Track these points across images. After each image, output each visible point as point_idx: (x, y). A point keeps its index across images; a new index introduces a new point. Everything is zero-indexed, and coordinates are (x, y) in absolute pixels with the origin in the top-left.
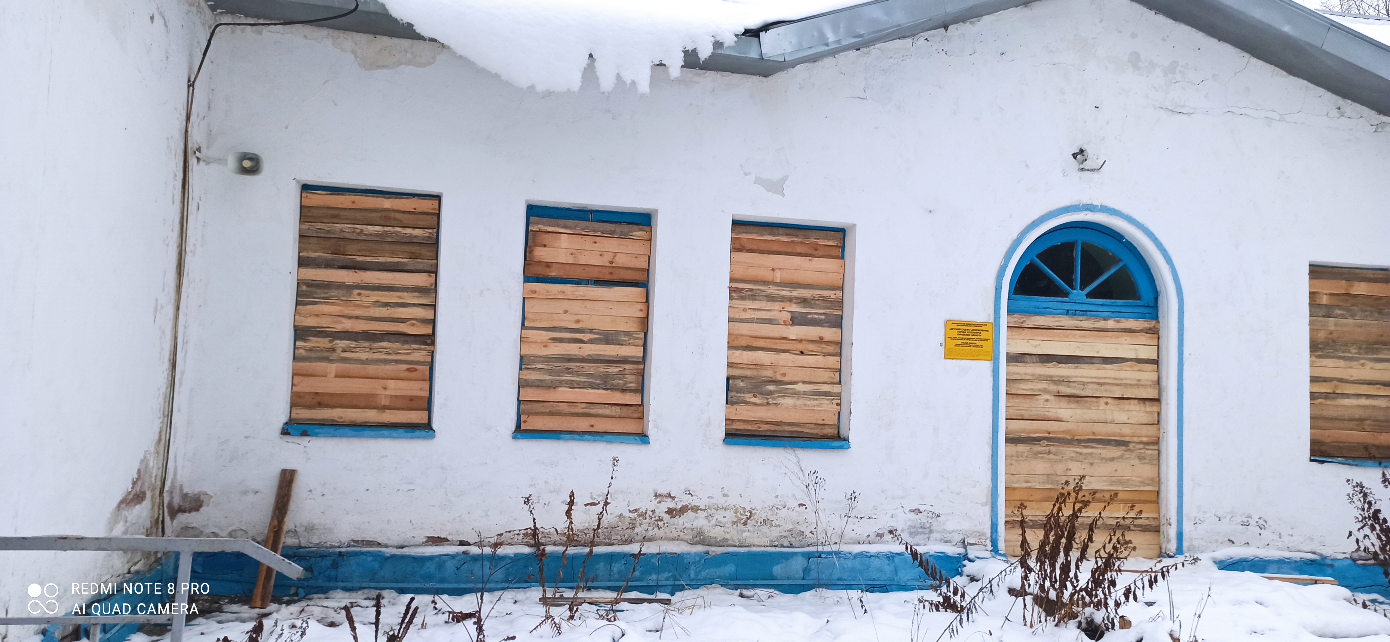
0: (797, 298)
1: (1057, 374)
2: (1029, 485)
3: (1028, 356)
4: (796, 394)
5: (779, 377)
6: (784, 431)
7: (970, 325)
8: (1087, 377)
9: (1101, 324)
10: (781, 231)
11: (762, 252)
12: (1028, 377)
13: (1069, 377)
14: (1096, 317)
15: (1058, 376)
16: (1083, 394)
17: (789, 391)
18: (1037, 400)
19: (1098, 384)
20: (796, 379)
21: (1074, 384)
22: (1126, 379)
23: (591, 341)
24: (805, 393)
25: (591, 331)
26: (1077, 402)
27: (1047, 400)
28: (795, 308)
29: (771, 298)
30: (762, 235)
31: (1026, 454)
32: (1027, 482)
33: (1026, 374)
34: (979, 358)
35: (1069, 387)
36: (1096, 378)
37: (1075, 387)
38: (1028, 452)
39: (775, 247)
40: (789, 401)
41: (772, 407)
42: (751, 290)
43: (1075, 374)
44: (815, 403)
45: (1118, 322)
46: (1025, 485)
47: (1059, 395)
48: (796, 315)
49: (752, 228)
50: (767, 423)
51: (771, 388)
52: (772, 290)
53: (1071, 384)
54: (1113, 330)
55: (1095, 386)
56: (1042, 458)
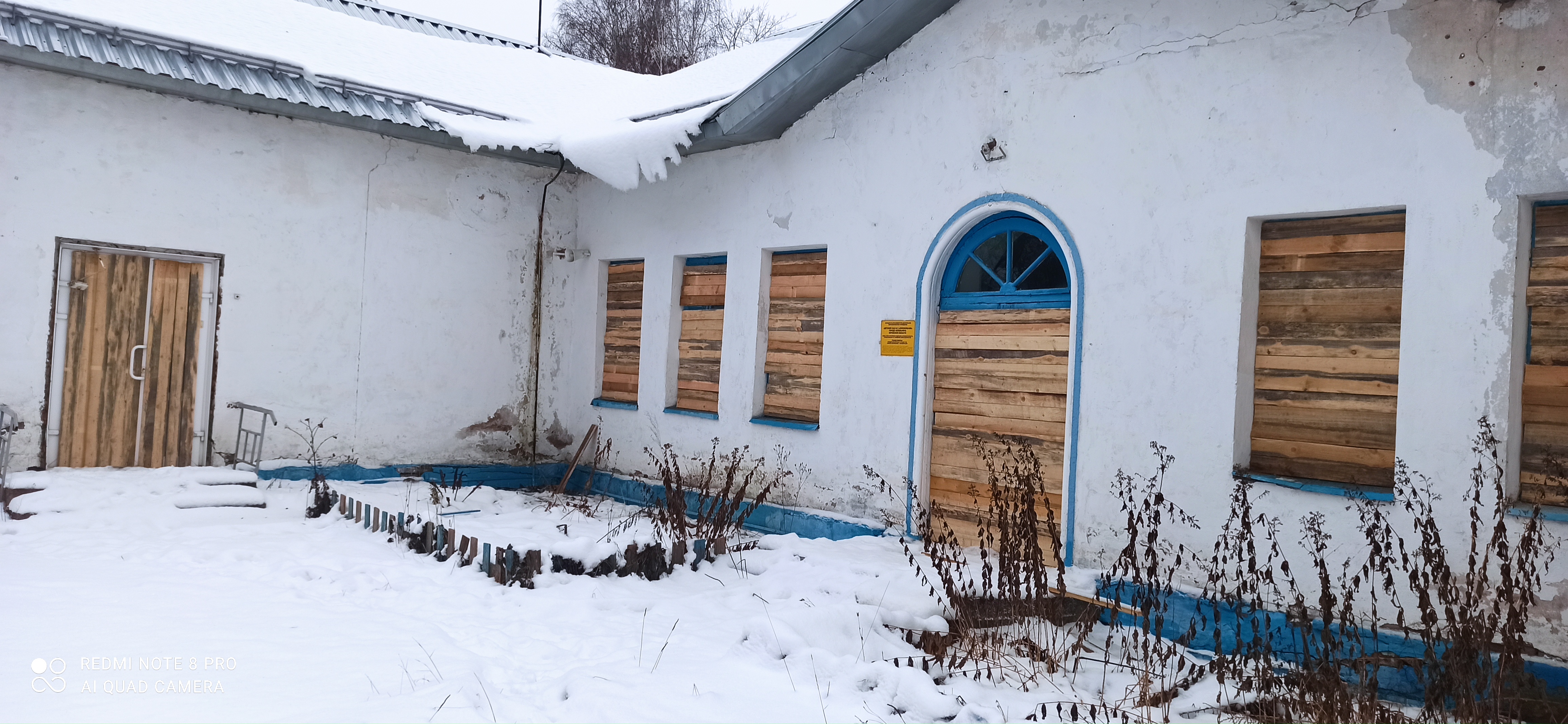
0: (805, 309)
1: (983, 369)
2: (955, 476)
3: (958, 351)
4: (803, 385)
5: (792, 373)
6: (795, 415)
7: (897, 324)
8: (1008, 372)
9: (1023, 316)
10: (798, 256)
11: (787, 275)
12: (959, 372)
13: (992, 371)
14: (1018, 309)
15: (982, 371)
16: (1003, 388)
17: (799, 384)
18: (964, 394)
19: (1016, 378)
20: (802, 374)
21: (995, 379)
22: (1043, 373)
23: (706, 348)
24: (808, 385)
25: (705, 341)
26: (997, 397)
27: (972, 395)
28: (803, 317)
29: (792, 311)
30: (788, 261)
31: (954, 446)
32: (954, 473)
33: (957, 369)
34: (905, 353)
35: (990, 381)
36: (1015, 372)
37: (996, 381)
38: (956, 444)
39: (795, 270)
40: (797, 392)
41: (789, 396)
42: (781, 305)
43: (997, 369)
44: (812, 393)
45: (1040, 312)
46: (952, 476)
47: (983, 390)
48: (805, 322)
49: (783, 257)
50: (786, 408)
51: (790, 381)
52: (792, 304)
53: (993, 379)
54: (1034, 322)
55: (1013, 381)
56: (967, 451)
